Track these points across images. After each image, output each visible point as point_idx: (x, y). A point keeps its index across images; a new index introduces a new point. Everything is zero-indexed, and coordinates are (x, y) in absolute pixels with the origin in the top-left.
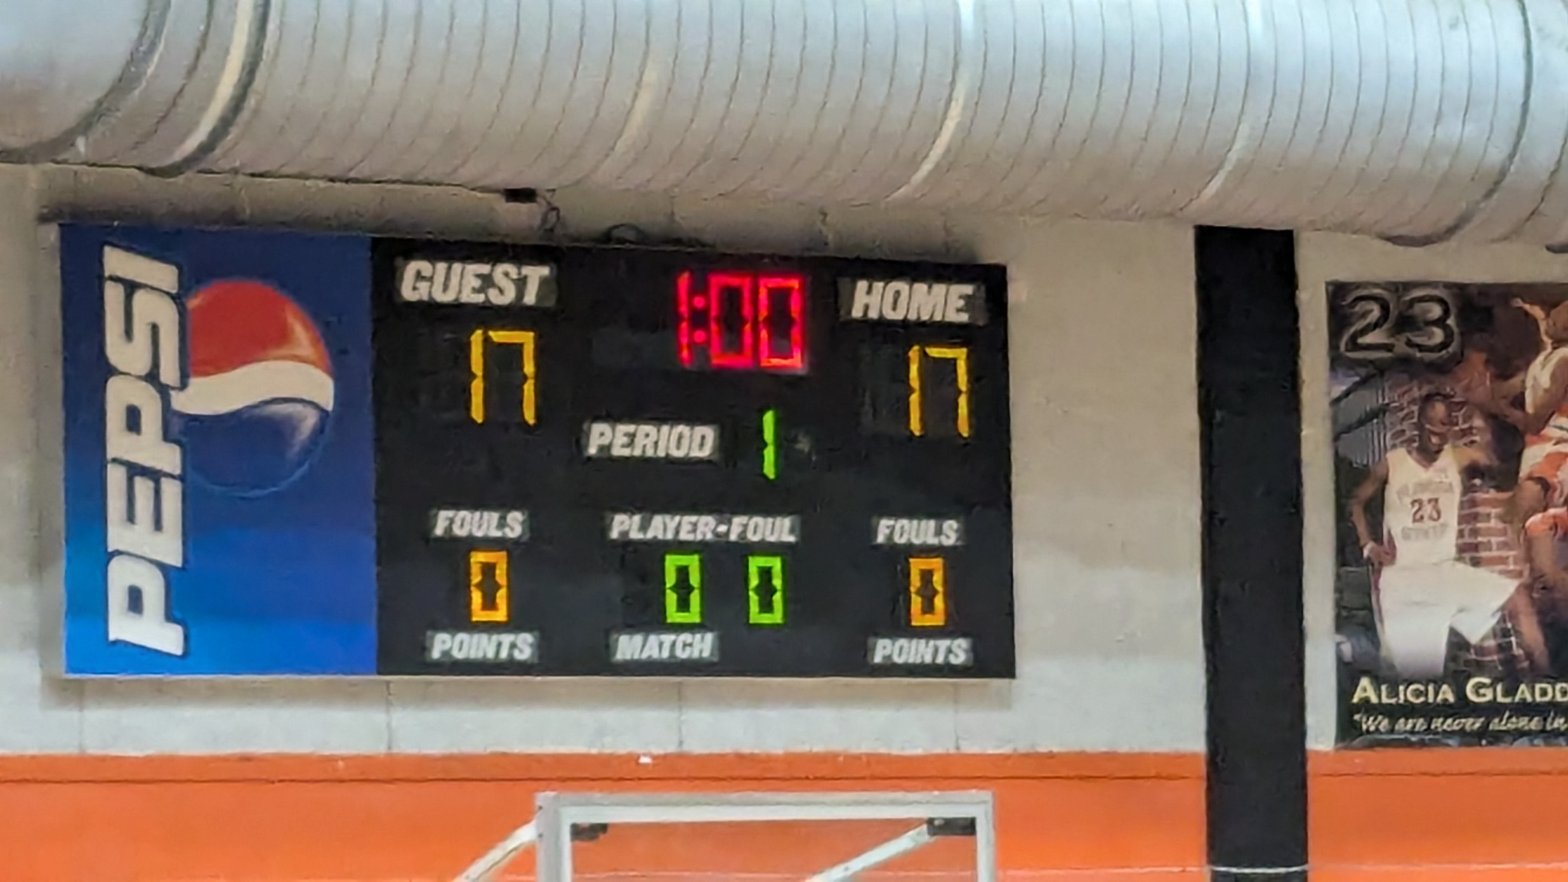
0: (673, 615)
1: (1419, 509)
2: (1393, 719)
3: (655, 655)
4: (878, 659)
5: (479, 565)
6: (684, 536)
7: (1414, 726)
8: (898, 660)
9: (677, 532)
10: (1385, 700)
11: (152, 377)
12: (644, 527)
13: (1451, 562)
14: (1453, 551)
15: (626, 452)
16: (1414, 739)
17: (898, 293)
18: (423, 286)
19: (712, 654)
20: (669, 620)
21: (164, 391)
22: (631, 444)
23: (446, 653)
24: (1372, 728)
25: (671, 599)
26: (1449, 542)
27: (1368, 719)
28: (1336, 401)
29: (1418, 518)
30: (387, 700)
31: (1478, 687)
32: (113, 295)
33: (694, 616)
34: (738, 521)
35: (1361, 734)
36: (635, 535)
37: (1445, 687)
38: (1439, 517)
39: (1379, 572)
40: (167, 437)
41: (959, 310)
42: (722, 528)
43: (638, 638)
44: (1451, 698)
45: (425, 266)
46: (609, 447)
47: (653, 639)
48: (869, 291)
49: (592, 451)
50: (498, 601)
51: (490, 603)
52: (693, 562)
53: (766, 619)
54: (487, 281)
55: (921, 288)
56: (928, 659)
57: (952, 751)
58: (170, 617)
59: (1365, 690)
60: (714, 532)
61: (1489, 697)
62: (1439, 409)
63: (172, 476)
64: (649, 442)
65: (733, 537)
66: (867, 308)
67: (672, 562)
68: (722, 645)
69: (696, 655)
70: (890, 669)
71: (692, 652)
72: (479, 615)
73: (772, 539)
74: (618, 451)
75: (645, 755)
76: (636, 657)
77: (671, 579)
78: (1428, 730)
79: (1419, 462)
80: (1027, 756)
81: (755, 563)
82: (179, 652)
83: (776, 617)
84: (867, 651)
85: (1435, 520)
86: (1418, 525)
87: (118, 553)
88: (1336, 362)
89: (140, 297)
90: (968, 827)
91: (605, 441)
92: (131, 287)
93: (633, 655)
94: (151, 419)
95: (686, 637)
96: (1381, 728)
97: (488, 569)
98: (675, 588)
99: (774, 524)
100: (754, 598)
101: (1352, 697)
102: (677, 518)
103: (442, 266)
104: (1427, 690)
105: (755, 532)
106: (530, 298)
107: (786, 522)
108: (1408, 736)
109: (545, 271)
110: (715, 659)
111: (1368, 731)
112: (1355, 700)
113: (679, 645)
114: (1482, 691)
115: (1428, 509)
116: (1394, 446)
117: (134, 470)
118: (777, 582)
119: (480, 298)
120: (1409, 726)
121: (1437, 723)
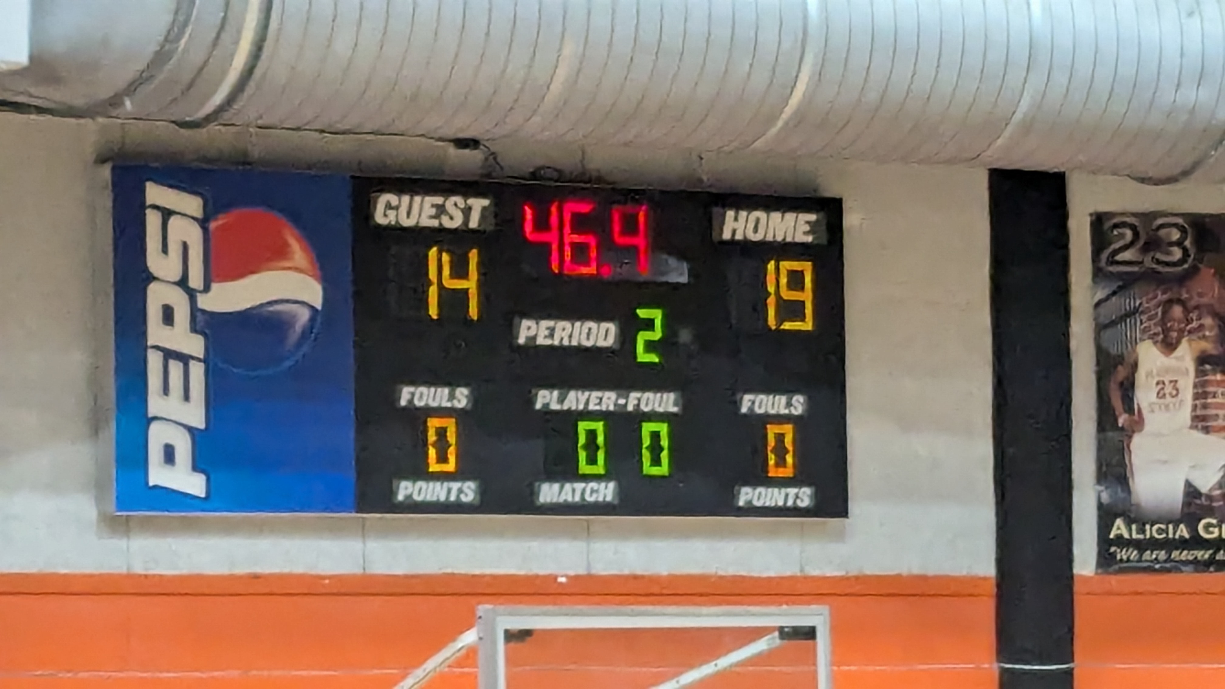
0: (584, 468)
1: (1163, 389)
2: (1141, 551)
3: (570, 499)
4: (741, 503)
5: (434, 430)
6: (591, 407)
7: (1157, 555)
8: (757, 503)
9: (587, 403)
10: (1135, 536)
11: (183, 283)
12: (561, 400)
13: (1186, 431)
14: (1189, 422)
15: (548, 342)
16: (1157, 566)
17: (758, 221)
18: (392, 214)
19: (614, 498)
20: (580, 472)
21: (192, 294)
22: (551, 336)
23: (409, 497)
24: (1125, 557)
25: (582, 455)
26: (1185, 414)
27: (1121, 551)
28: (1097, 305)
29: (1161, 395)
30: (364, 532)
31: (1208, 526)
32: (153, 220)
33: (600, 468)
34: (634, 395)
35: (1116, 563)
36: (555, 406)
37: (1182, 526)
38: (1177, 395)
39: (1130, 437)
40: (194, 329)
41: (805, 233)
42: (622, 401)
43: (556, 486)
44: (1187, 536)
45: (393, 199)
46: (534, 338)
47: (568, 486)
48: (736, 219)
49: (521, 341)
50: (449, 456)
51: (442, 458)
52: (599, 426)
53: (655, 471)
54: (441, 210)
55: (776, 216)
56: (781, 503)
57: (799, 574)
58: (196, 468)
59: (1119, 528)
60: (616, 405)
61: (1216, 534)
62: (1177, 311)
63: (199, 360)
64: (565, 335)
65: (630, 408)
66: (734, 232)
67: (583, 426)
68: (621, 492)
69: (601, 499)
70: (751, 511)
71: (597, 498)
72: (434, 467)
73: (661, 410)
74: (541, 341)
75: (562, 576)
76: (555, 500)
77: (582, 440)
78: (1168, 560)
79: (1162, 352)
80: (857, 578)
81: (648, 428)
82: (203, 495)
83: (663, 469)
84: (734, 497)
85: (1173, 397)
86: (1162, 401)
87: (155, 418)
88: (1098, 274)
89: (173, 221)
90: (810, 633)
91: (532, 333)
92: (167, 214)
93: (552, 499)
94: (182, 315)
95: (593, 485)
96: (1132, 558)
97: (442, 433)
98: (586, 447)
99: (662, 397)
100: (646, 456)
101: (1109, 533)
102: (587, 394)
103: (406, 199)
104: (1167, 528)
105: (647, 404)
106: (474, 224)
107: (672, 396)
108: (1152, 564)
109: (486, 202)
110: (616, 502)
111: (1121, 560)
112: (1112, 536)
113: (588, 492)
114: (1211, 529)
115: (1168, 389)
116: (1142, 340)
117: (169, 355)
118: (665, 442)
119: (435, 223)
120: (1154, 556)
121: (1175, 554)
